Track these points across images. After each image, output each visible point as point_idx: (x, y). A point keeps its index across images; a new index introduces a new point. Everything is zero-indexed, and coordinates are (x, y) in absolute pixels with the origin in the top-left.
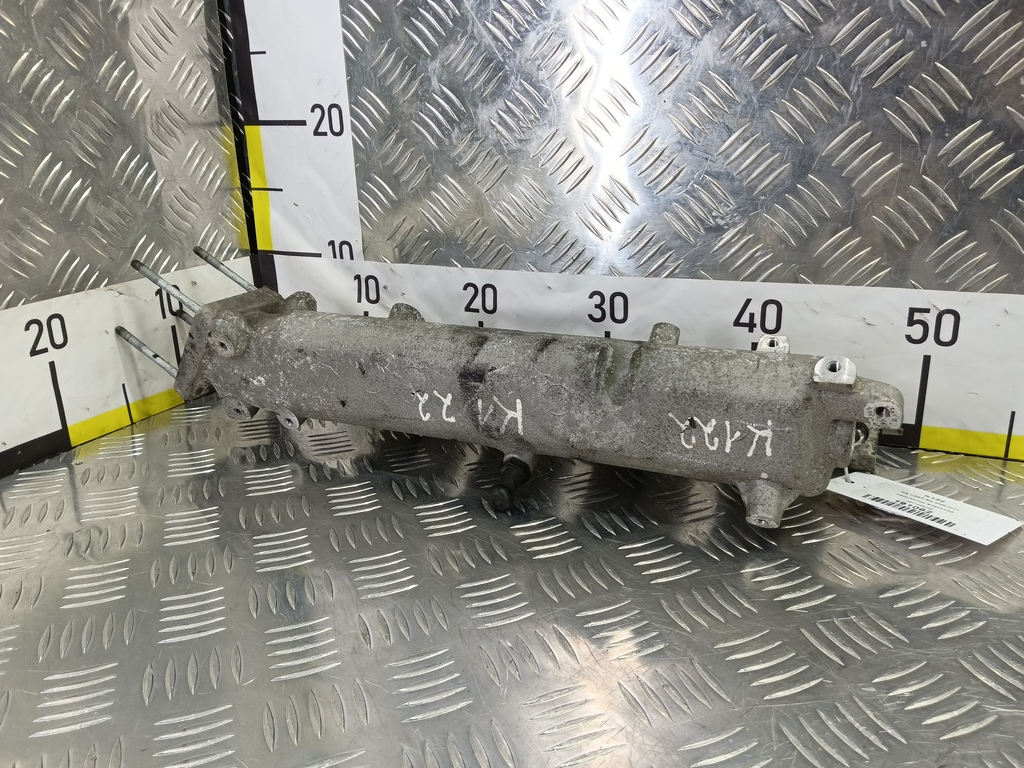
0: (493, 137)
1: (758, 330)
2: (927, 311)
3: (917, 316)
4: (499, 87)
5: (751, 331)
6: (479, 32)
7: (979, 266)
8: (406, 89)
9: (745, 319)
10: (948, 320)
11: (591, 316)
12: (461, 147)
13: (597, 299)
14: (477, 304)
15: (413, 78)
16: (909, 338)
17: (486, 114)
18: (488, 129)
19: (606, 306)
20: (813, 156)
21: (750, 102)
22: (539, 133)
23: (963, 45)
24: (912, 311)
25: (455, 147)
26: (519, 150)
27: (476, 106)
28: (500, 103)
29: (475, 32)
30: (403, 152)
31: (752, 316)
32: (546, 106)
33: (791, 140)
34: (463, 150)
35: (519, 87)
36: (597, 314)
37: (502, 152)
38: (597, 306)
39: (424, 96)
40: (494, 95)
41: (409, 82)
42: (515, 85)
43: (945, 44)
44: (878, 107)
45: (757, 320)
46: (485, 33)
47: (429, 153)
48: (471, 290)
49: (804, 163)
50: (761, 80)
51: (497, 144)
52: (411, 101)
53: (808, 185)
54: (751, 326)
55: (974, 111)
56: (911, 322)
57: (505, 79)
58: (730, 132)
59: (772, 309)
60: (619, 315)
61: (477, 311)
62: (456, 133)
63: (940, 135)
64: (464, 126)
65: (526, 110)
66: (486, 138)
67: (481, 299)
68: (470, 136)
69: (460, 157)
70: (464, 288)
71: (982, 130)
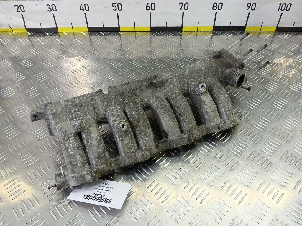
1: (85, 10)
2: (115, 4)
3: (114, 5)
5: (84, 11)
9: (82, 8)
10: (119, 5)
11: (48, 10)
13: (48, 6)
16: (113, 9)
19: (51, 8)
24: (113, 4)
31: (83, 7)
36: (50, 10)
38: (49, 8)
45: (84, 8)
48: (17, 7)
54: (83, 10)
56: (113, 6)
59: (86, 6)
60: (55, 10)
61: (20, 12)
67: (20, 9)
70: (15, 6)
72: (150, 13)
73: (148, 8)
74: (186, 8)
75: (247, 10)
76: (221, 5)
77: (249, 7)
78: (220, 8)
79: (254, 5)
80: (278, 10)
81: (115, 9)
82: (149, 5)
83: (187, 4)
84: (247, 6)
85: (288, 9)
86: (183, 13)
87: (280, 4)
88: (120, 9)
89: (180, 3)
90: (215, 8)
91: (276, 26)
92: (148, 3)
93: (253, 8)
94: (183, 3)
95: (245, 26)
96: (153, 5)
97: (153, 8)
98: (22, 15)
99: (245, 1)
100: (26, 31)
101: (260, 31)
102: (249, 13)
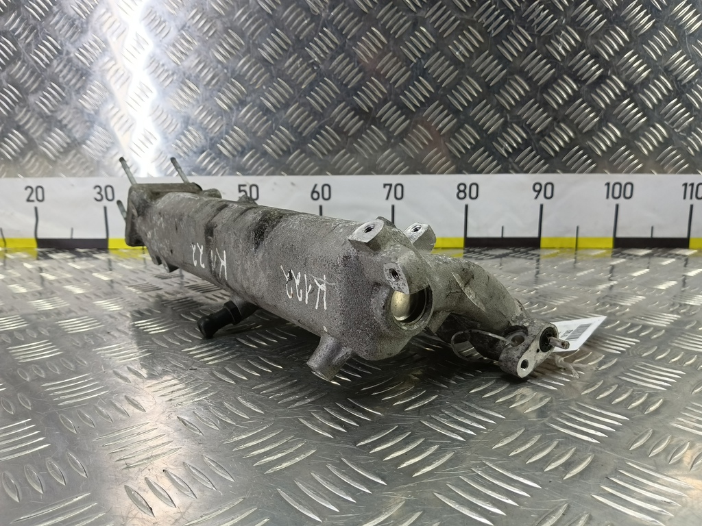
0: (37, 109)
2: (244, 185)
3: (242, 188)
4: (39, 85)
6: (27, 59)
7: (262, 165)
10: (254, 189)
11: (96, 200)
12: (21, 115)
13: (98, 189)
14: (33, 197)
17: (32, 99)
18: (34, 105)
19: (103, 193)
20: (189, 118)
22: (62, 107)
23: (240, 72)
24: (240, 186)
25: (17, 115)
26: (52, 116)
27: (27, 94)
28: (40, 93)
29: (25, 58)
32: (64, 95)
33: (178, 111)
34: (21, 116)
35: (49, 86)
36: (99, 197)
37: (42, 117)
38: (98, 193)
40: (36, 91)
42: (47, 83)
43: (233, 71)
44: (212, 97)
46: (30, 59)
48: (29, 190)
49: (187, 121)
51: (40, 113)
53: (189, 131)
55: (249, 99)
56: (240, 191)
57: (43, 82)
60: (110, 197)
61: (33, 201)
62: (17, 108)
63: (238, 109)
64: (22, 104)
65: (54, 97)
66: (34, 110)
67: (35, 195)
68: (25, 110)
69: (20, 120)
70: (26, 188)
71: (253, 107)
72: (321, 207)
73: (315, 196)
74: (399, 195)
75: (536, 198)
76: (474, 188)
77: (539, 192)
78: (474, 195)
79: (549, 187)
80: (607, 198)
82: (319, 189)
83: (399, 188)
84: (535, 190)
85: (628, 194)
86: (393, 207)
87: (608, 184)
88: (254, 196)
90: (462, 195)
91: (611, 236)
92: (316, 185)
93: (549, 194)
94: (391, 185)
95: (536, 235)
96: (326, 189)
97: (326, 196)
98: (36, 209)
99: (527, 179)
100: (34, 245)
101: (577, 248)
102: (542, 206)
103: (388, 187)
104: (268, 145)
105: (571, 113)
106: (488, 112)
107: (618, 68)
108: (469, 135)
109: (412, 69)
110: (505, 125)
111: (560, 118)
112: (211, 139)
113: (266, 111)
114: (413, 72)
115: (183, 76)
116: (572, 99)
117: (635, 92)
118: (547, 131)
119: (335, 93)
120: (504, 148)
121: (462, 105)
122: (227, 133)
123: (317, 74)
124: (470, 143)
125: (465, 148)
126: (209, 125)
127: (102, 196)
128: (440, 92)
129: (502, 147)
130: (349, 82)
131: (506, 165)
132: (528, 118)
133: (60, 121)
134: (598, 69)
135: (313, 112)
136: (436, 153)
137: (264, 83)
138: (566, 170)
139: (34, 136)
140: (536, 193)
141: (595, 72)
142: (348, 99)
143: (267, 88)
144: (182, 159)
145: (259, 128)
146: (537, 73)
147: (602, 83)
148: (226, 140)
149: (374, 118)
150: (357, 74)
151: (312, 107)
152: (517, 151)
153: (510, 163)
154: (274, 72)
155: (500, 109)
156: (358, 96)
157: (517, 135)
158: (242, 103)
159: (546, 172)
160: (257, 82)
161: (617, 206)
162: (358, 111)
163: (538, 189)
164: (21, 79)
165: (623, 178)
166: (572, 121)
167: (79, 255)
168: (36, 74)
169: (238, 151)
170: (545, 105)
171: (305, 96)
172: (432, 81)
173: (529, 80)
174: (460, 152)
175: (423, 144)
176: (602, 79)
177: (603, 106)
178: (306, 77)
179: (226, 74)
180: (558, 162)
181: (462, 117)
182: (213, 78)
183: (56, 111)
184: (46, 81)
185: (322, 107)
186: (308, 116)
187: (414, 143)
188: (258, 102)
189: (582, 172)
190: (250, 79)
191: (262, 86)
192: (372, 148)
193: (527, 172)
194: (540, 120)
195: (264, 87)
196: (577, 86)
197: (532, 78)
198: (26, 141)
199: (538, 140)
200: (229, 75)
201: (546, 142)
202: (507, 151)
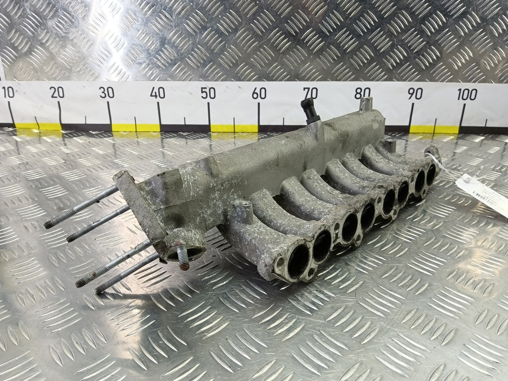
0: (54, 31)
1: (158, 97)
2: (206, 88)
3: (204, 90)
4: (54, 13)
5: (156, 98)
7: (217, 73)
8: (16, 14)
9: (154, 94)
10: (212, 91)
11: (101, 96)
13: (102, 90)
14: (56, 94)
15: (19, 9)
16: (202, 97)
17: (51, 23)
18: (52, 29)
19: (106, 92)
20: (165, 39)
21: (143, 21)
22: (72, 30)
23: (202, 5)
24: (202, 88)
25: (40, 35)
26: (66, 36)
27: (46, 20)
28: (56, 19)
30: (18, 37)
31: (156, 93)
32: (73, 20)
33: (157, 34)
34: (42, 36)
35: (62, 14)
36: (103, 95)
37: (59, 37)
38: (103, 92)
39: (24, 16)
40: (53, 17)
41: (17, 11)
42: (60, 12)
43: (197, 4)
44: (181, 23)
45: (157, 94)
47: (28, 37)
48: (53, 89)
49: (163, 41)
50: (145, 14)
51: (56, 34)
52: (19, 18)
53: (165, 48)
54: (156, 96)
55: (208, 25)
56: (202, 92)
57: (57, 11)
58: (139, 31)
59: (161, 90)
60: (111, 95)
61: (56, 97)
62: (39, 30)
63: (201, 33)
64: (42, 27)
65: (66, 22)
66: (52, 32)
67: (58, 93)
68: (45, 31)
69: (42, 39)
70: (50, 89)
71: (211, 31)
72: (259, 104)
73: (255, 96)
74: (314, 96)
75: (410, 99)
76: (367, 91)
77: (412, 94)
78: (367, 96)
79: (419, 91)
80: (459, 99)
81: (205, 96)
82: (258, 91)
83: (314, 91)
84: (409, 93)
85: (473, 97)
87: (460, 90)
88: (212, 96)
89: (304, 89)
90: (358, 96)
91: (458, 125)
92: (256, 88)
93: (418, 96)
94: (309, 89)
95: (408, 124)
96: (263, 91)
97: (263, 96)
98: (59, 102)
99: (405, 85)
100: (60, 128)
101: (434, 133)
102: (413, 104)
103: (306, 90)
104: (222, 59)
105: (440, 39)
106: (381, 36)
107: (477, 6)
108: (367, 53)
109: (328, 4)
110: (392, 47)
111: (431, 42)
112: (182, 54)
113: (221, 34)
114: (329, 6)
115: (160, 8)
116: (441, 29)
117: (488, 24)
118: (422, 51)
119: (271, 21)
120: (391, 63)
121: (363, 31)
122: (193, 50)
123: (259, 7)
124: (367, 59)
125: (363, 62)
126: (180, 44)
127: (105, 94)
128: (348, 22)
129: (389, 62)
130: (282, 13)
131: (391, 75)
132: (409, 42)
133: (72, 40)
134: (462, 7)
135: (255, 35)
136: (342, 66)
137: (220, 13)
138: (432, 80)
139: (53, 51)
140: (410, 95)
141: (460, 9)
142: (281, 25)
143: (222, 17)
144: (161, 69)
145: (216, 47)
146: (418, 9)
147: (464, 17)
148: (192, 55)
149: (299, 40)
150: (288, 7)
151: (255, 32)
152: (399, 65)
153: (394, 74)
154: (227, 5)
155: (390, 35)
156: (288, 23)
157: (400, 53)
158: (204, 28)
159: (418, 80)
160: (214, 12)
161: (465, 105)
162: (288, 35)
163: (412, 92)
164: (41, 9)
165: (470, 86)
166: (440, 44)
167: (92, 136)
168: (51, 5)
169: (201, 63)
170: (422, 32)
171: (250, 23)
172: (343, 13)
173: (412, 14)
174: (359, 66)
175: (333, 59)
176: (464, 14)
177: (463, 34)
178: (251, 9)
179: (192, 6)
180: (428, 74)
181: (362, 40)
182: (182, 10)
183: (68, 33)
184: (59, 10)
185: (262, 32)
186: (251, 38)
187: (326, 59)
188: (215, 27)
189: (443, 81)
190: (210, 10)
191: (218, 16)
192: (296, 61)
193: (405, 80)
194: (418, 43)
195: (220, 17)
196: (446, 19)
197: (414, 12)
198: (48, 55)
199: (415, 58)
200: (194, 7)
201: (420, 59)
202: (392, 65)
